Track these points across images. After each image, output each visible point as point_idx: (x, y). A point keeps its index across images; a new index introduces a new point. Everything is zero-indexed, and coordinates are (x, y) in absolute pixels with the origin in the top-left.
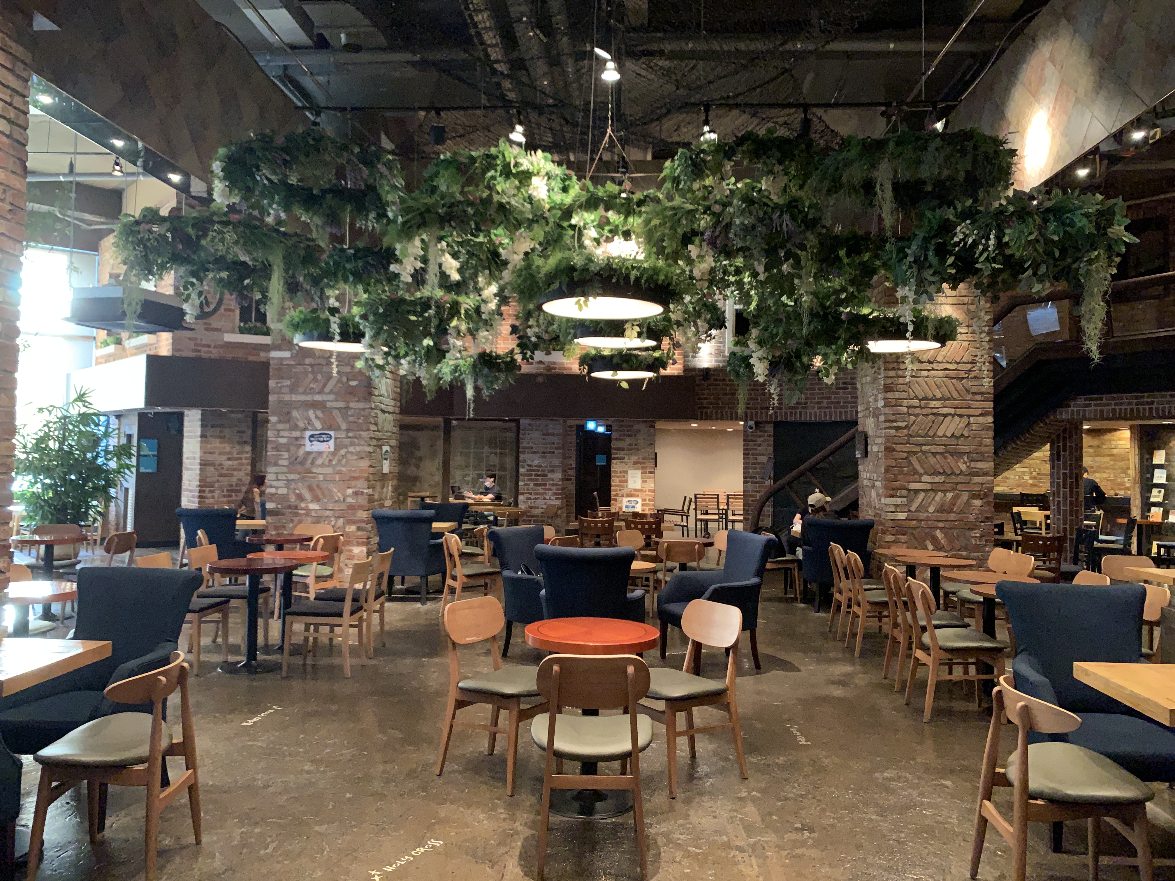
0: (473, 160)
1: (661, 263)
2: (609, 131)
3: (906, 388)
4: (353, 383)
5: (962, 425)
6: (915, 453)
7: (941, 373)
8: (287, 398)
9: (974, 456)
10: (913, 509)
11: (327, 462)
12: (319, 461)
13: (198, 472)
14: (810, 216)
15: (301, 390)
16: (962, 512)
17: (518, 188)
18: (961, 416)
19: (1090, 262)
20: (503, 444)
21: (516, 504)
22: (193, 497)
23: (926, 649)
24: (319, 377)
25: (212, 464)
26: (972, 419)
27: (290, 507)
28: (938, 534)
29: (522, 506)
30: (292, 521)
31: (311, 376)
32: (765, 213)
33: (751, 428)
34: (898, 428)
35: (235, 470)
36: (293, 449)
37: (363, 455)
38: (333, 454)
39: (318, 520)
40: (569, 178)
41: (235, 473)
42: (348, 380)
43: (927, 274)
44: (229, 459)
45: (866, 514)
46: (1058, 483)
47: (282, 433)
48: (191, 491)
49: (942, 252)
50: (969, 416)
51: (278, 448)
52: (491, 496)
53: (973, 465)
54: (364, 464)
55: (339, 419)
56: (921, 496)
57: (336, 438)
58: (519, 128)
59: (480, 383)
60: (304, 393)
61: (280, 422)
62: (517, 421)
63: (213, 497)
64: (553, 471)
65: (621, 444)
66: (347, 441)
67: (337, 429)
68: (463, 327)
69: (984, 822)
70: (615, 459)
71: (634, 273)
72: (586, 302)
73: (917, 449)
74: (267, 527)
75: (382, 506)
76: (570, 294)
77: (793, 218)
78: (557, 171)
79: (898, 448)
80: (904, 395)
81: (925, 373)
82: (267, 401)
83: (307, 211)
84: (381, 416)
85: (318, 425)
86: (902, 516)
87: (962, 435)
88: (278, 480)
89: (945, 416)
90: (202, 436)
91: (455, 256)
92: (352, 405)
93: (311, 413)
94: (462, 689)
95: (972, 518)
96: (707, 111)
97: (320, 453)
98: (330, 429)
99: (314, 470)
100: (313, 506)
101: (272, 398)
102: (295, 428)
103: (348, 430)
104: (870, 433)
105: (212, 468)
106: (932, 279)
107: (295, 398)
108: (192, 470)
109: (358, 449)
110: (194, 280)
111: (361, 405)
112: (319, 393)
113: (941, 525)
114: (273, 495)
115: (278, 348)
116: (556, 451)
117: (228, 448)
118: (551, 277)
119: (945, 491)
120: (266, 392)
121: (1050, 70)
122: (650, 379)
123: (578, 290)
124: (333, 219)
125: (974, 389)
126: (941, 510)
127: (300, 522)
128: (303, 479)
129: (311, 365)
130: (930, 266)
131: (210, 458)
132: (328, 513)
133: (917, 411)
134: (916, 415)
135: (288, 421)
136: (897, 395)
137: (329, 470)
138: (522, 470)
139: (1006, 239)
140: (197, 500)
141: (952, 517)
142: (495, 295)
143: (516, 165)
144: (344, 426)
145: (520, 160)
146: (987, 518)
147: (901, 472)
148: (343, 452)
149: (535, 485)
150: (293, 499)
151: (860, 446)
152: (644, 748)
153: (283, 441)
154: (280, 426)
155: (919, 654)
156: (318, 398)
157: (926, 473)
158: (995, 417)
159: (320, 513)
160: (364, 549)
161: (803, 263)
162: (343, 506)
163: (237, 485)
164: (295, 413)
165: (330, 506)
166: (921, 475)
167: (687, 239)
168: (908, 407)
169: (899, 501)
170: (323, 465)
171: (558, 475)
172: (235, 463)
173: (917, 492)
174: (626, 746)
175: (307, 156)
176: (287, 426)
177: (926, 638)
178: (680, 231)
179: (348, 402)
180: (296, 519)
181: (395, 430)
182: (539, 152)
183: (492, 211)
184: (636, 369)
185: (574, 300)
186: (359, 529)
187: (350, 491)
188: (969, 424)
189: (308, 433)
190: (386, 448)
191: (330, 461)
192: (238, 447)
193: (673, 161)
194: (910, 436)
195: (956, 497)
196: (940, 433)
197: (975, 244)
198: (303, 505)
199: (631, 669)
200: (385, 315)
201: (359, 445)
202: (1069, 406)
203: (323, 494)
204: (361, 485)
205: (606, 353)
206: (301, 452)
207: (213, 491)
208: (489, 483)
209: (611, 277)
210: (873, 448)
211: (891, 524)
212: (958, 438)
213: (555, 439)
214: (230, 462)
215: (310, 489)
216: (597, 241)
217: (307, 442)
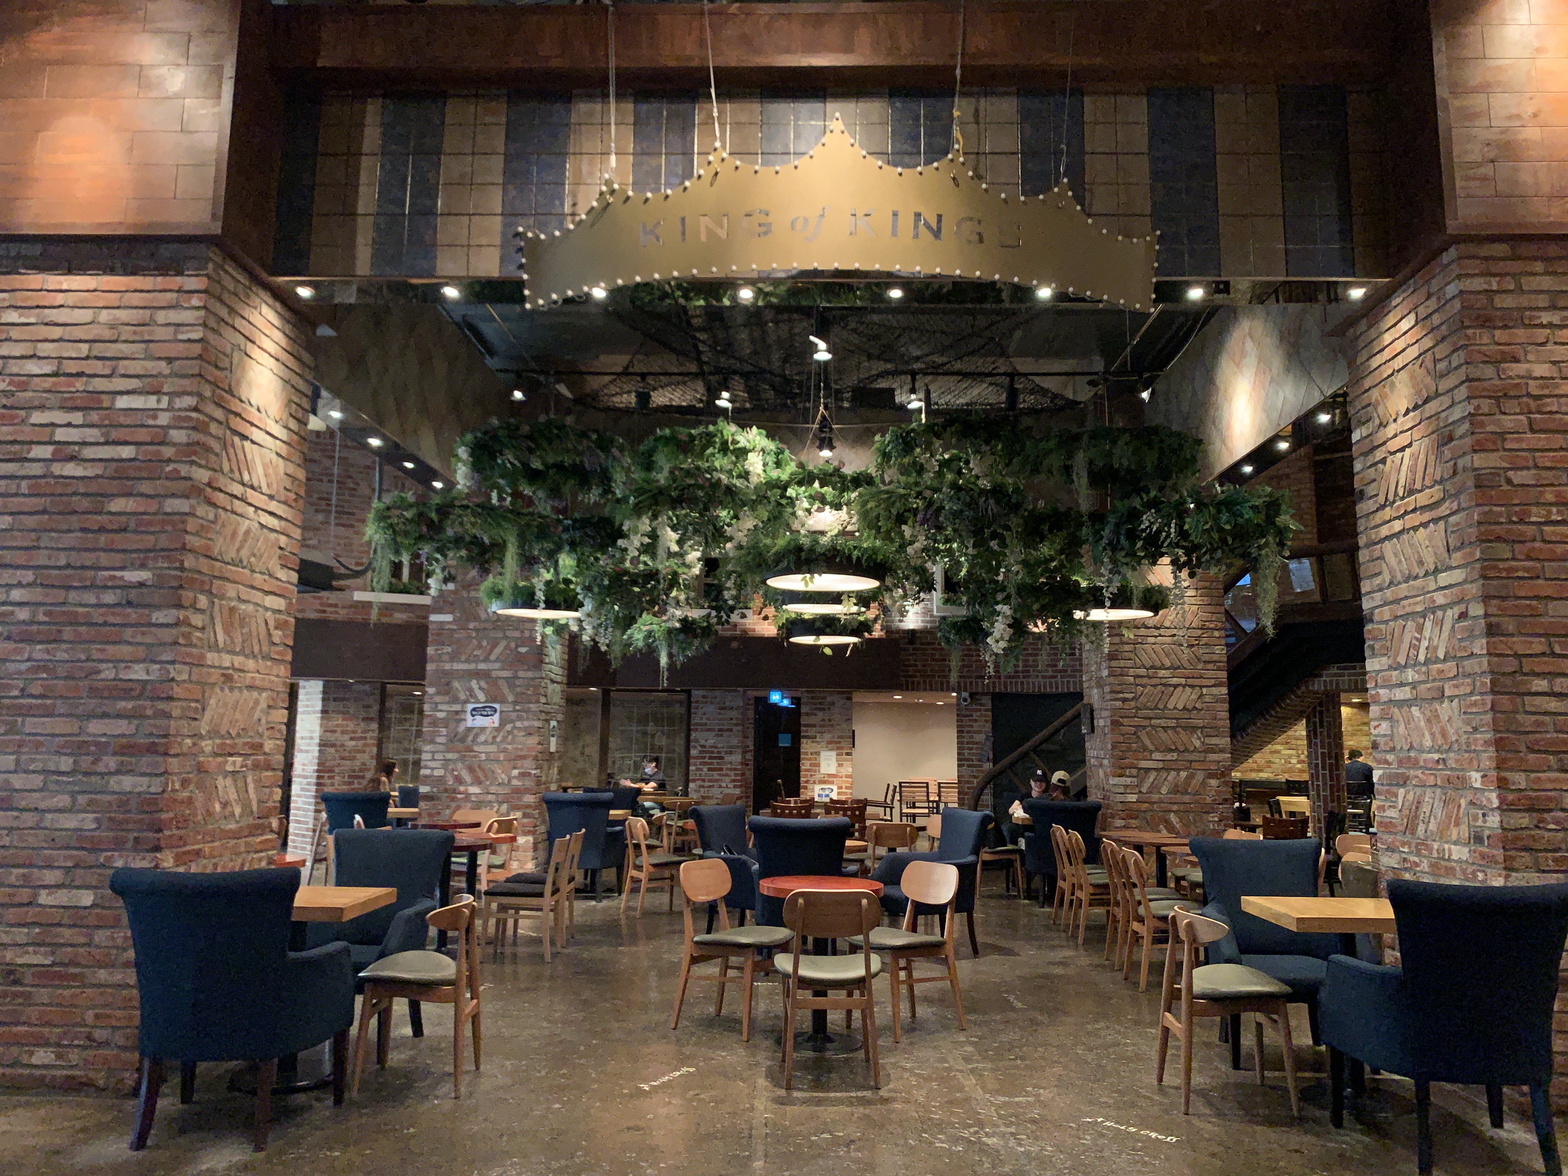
0: (692, 438)
1: (878, 543)
2: (821, 408)
3: (1132, 656)
4: (523, 650)
5: (1194, 697)
6: (1144, 727)
7: (1169, 640)
8: (447, 666)
9: (1209, 730)
10: (1144, 790)
11: (490, 739)
12: (482, 738)
13: (317, 754)
14: (1013, 501)
15: (463, 658)
16: (1197, 793)
17: (735, 464)
18: (1192, 686)
19: (1260, 548)
20: (671, 721)
21: (686, 793)
22: (309, 784)
23: (1141, 920)
24: (485, 643)
25: (333, 745)
26: (1205, 690)
27: (446, 791)
28: (1173, 818)
29: (694, 796)
30: (448, 807)
31: (475, 642)
32: (972, 497)
33: (965, 700)
34: (1124, 700)
35: (359, 751)
36: (452, 725)
37: (531, 731)
38: (498, 730)
39: (478, 805)
40: (782, 452)
41: (358, 755)
42: (517, 646)
43: (1120, 556)
44: (352, 739)
45: (1094, 796)
46: (1317, 765)
47: (440, 707)
48: (305, 777)
49: (1132, 536)
50: (1201, 687)
51: (435, 723)
52: (653, 784)
53: (1207, 740)
54: (533, 741)
55: (506, 691)
56: (1152, 776)
57: (501, 712)
58: (725, 395)
59: (674, 651)
60: (467, 661)
61: (438, 693)
62: (689, 693)
63: (333, 785)
64: (731, 753)
65: (812, 720)
66: (514, 715)
67: (503, 701)
68: (682, 597)
69: (1166, 1030)
70: (805, 737)
71: (856, 553)
72: (812, 578)
73: (1146, 723)
74: (419, 814)
75: (548, 789)
76: (798, 571)
77: (998, 502)
78: (771, 446)
79: (1125, 721)
80: (1129, 663)
81: (1151, 640)
82: (424, 669)
83: (531, 485)
84: (551, 687)
85: (481, 696)
86: (1133, 798)
87: (1195, 708)
88: (433, 759)
89: (1176, 686)
90: (324, 712)
91: (674, 528)
92: (521, 674)
93: (474, 684)
94: (697, 943)
95: (1209, 800)
96: (914, 380)
97: (483, 729)
98: (494, 701)
99: (476, 748)
100: (474, 790)
101: (430, 667)
102: (455, 700)
103: (515, 703)
104: (1096, 706)
105: (332, 750)
106: (1124, 560)
107: (456, 666)
108: (307, 752)
109: (526, 724)
110: (439, 556)
111: (530, 674)
112: (484, 661)
113: (1175, 808)
114: (426, 776)
115: (440, 611)
116: (735, 728)
117: (351, 725)
118: (780, 557)
119: (1178, 770)
120: (423, 659)
121: (1249, 345)
122: (855, 644)
123: (804, 568)
124: (555, 492)
125: (1206, 658)
126: (1175, 790)
127: (458, 808)
128: (462, 759)
129: (477, 630)
130: (1122, 549)
131: (331, 737)
132: (490, 797)
133: (1145, 681)
134: (1144, 686)
135: (447, 693)
136: (1122, 663)
137: (493, 748)
138: (693, 752)
139: (1186, 527)
140: (314, 788)
141: (1187, 799)
142: (699, 560)
143: (734, 442)
144: (511, 698)
145: (738, 438)
146: (1226, 800)
147: (1129, 750)
148: (509, 727)
149: (709, 770)
150: (451, 781)
151: (1085, 720)
152: (877, 974)
153: (441, 715)
154: (438, 699)
155: (1135, 926)
156: (482, 666)
157: (1157, 750)
158: (1229, 687)
159: (482, 798)
160: (530, 839)
161: (1008, 541)
162: (507, 790)
163: (361, 770)
164: (456, 684)
165: (493, 789)
166: (1151, 752)
167: (901, 520)
168: (1136, 677)
169: (1129, 780)
170: (486, 742)
171: (737, 758)
172: (360, 743)
173: (1148, 770)
174: (861, 972)
175: (550, 443)
176: (447, 698)
177: (1141, 910)
178: (894, 511)
179: (516, 671)
180: (453, 805)
181: (563, 702)
182: (754, 428)
183: (720, 493)
184: (840, 634)
185: (800, 576)
186: (525, 815)
187: (515, 772)
188: (1201, 696)
189: (470, 707)
190: (553, 723)
191: (494, 737)
192: (362, 725)
193: (883, 436)
194: (1138, 708)
195: (1191, 777)
196: (1170, 706)
197: (1159, 531)
198: (462, 789)
199: (864, 902)
200: (609, 587)
201: (527, 719)
202: (1321, 676)
203: (486, 776)
204: (528, 765)
205: (806, 617)
206: (461, 728)
207: (332, 777)
208: (650, 768)
209: (835, 557)
210: (1100, 723)
211: (1120, 806)
212: (1189, 711)
213: (734, 714)
214: (353, 743)
215: (471, 770)
216: (809, 511)
217: (469, 717)
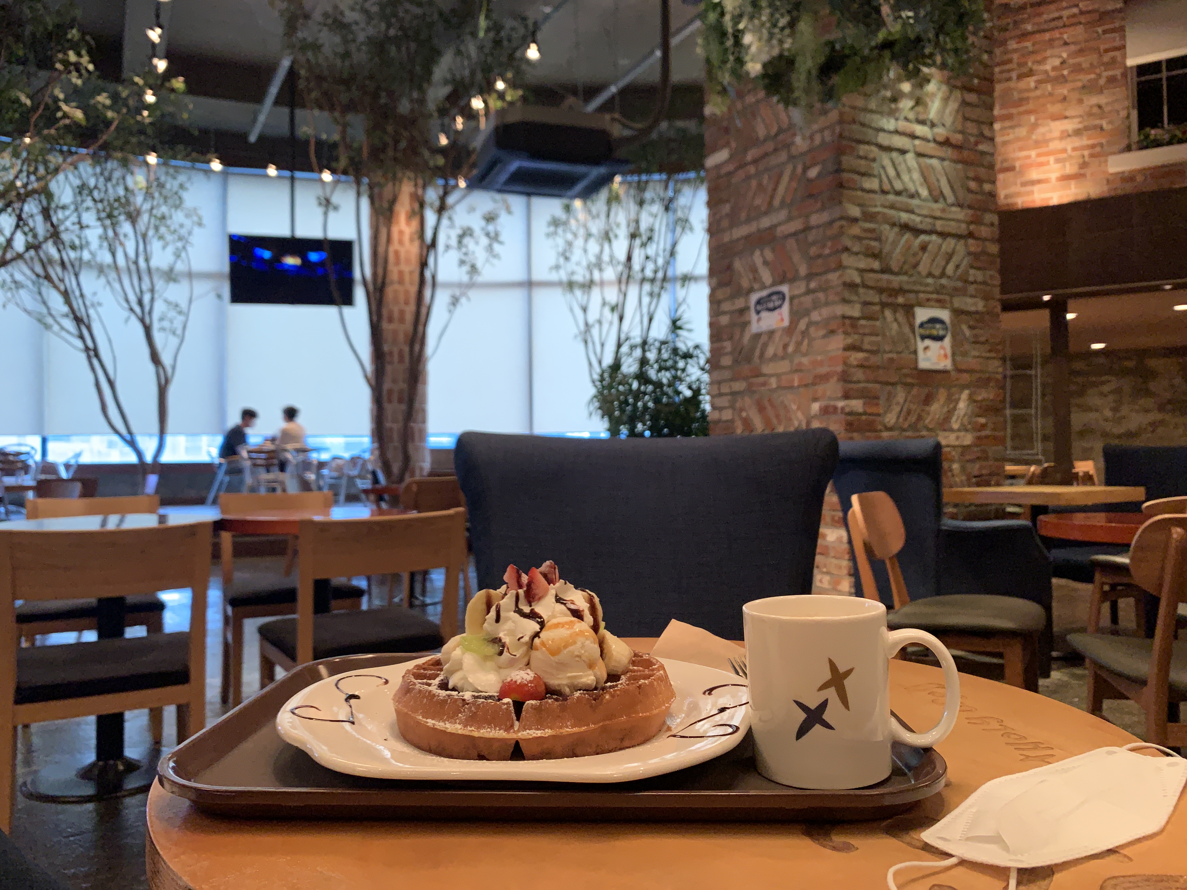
4: (814, 172)
8: (727, 238)
11: (780, 352)
12: (771, 350)
15: (743, 215)
24: (766, 181)
31: (755, 184)
36: (737, 333)
37: (833, 326)
38: (790, 330)
42: (805, 169)
47: (723, 306)
54: (837, 344)
55: (796, 257)
57: (792, 299)
60: (748, 219)
66: (807, 300)
67: (793, 278)
85: (766, 276)
88: (721, 394)
92: (815, 219)
93: (757, 256)
97: (771, 334)
98: (783, 280)
102: (739, 291)
103: (810, 276)
107: (736, 233)
111: (826, 216)
112: (766, 213)
128: (750, 390)
135: (730, 281)
137: (783, 366)
144: (802, 269)
148: (803, 324)
150: (739, 428)
153: (724, 320)
156: (765, 223)
170: (775, 358)
176: (729, 291)
179: (807, 216)
187: (816, 407)
189: (754, 297)
190: (929, 312)
201: (827, 304)
203: (777, 416)
206: (746, 337)
217: (754, 317)
